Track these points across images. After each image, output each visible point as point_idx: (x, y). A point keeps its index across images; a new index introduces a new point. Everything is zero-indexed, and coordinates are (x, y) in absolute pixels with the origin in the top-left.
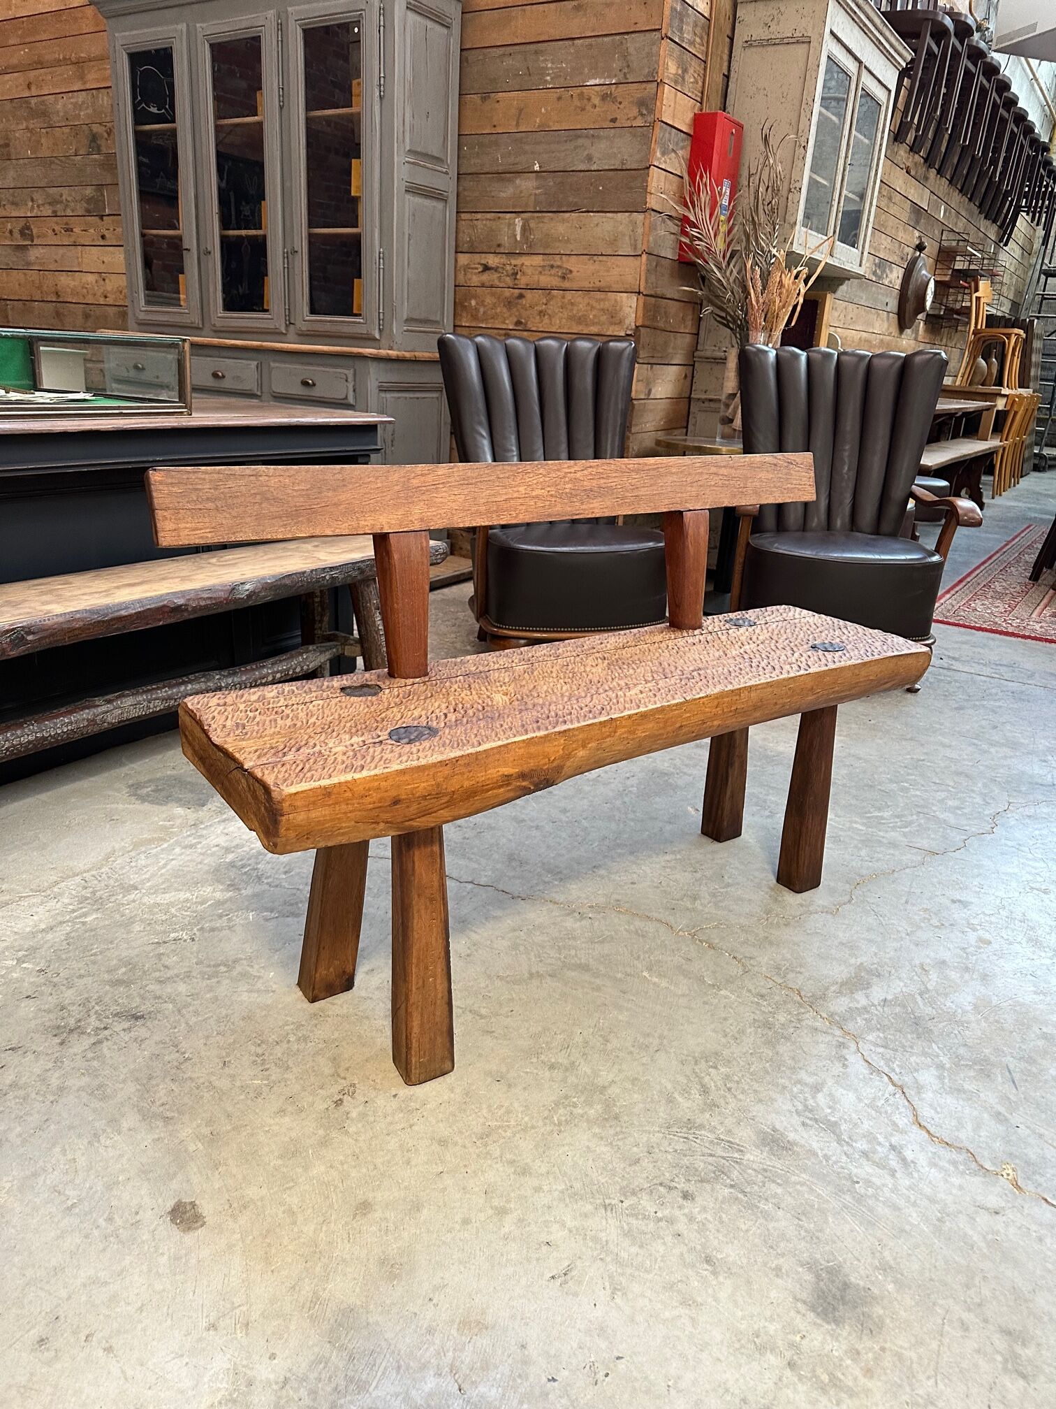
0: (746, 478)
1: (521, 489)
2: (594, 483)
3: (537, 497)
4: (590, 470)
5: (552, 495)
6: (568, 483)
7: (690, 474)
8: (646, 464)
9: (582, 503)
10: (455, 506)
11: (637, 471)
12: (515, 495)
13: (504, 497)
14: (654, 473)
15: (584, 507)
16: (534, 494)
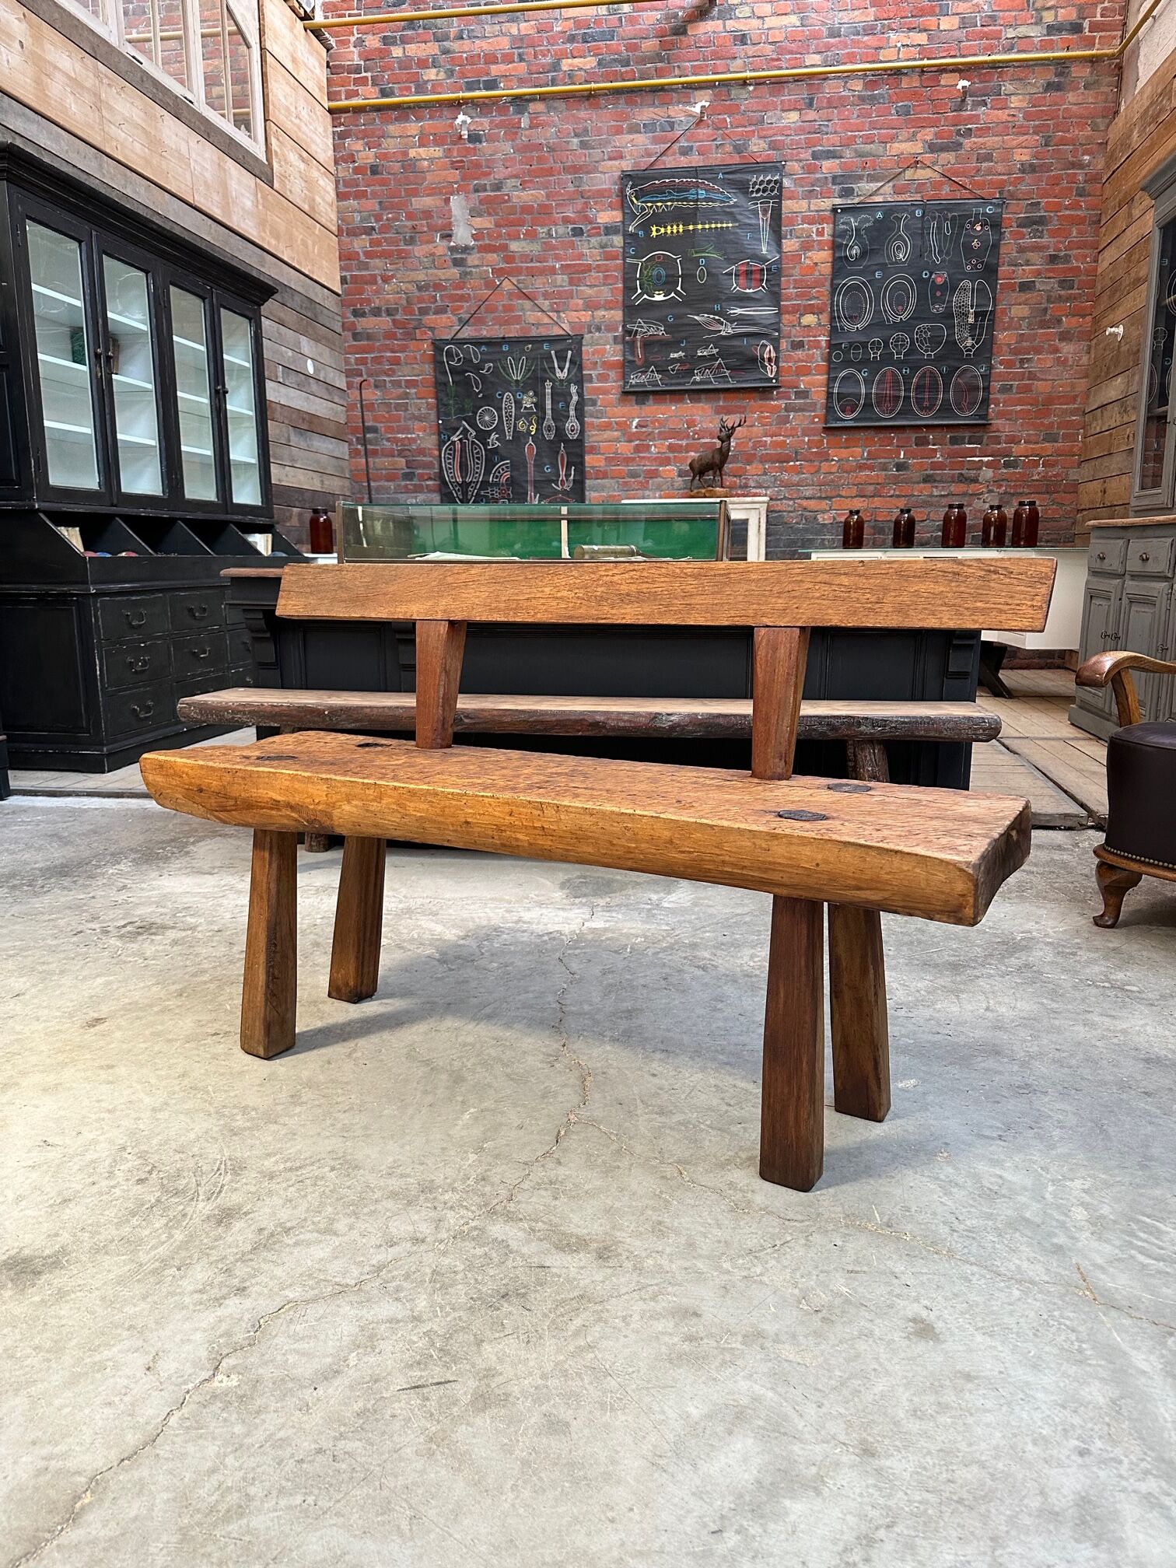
0: (886, 589)
1: (546, 589)
2: (633, 587)
3: (561, 598)
4: (632, 573)
5: (578, 598)
6: (602, 586)
7: (779, 582)
8: (712, 569)
9: (612, 608)
10: (477, 601)
11: (695, 577)
12: (539, 595)
13: (527, 596)
14: (722, 579)
15: (614, 611)
16: (559, 595)
